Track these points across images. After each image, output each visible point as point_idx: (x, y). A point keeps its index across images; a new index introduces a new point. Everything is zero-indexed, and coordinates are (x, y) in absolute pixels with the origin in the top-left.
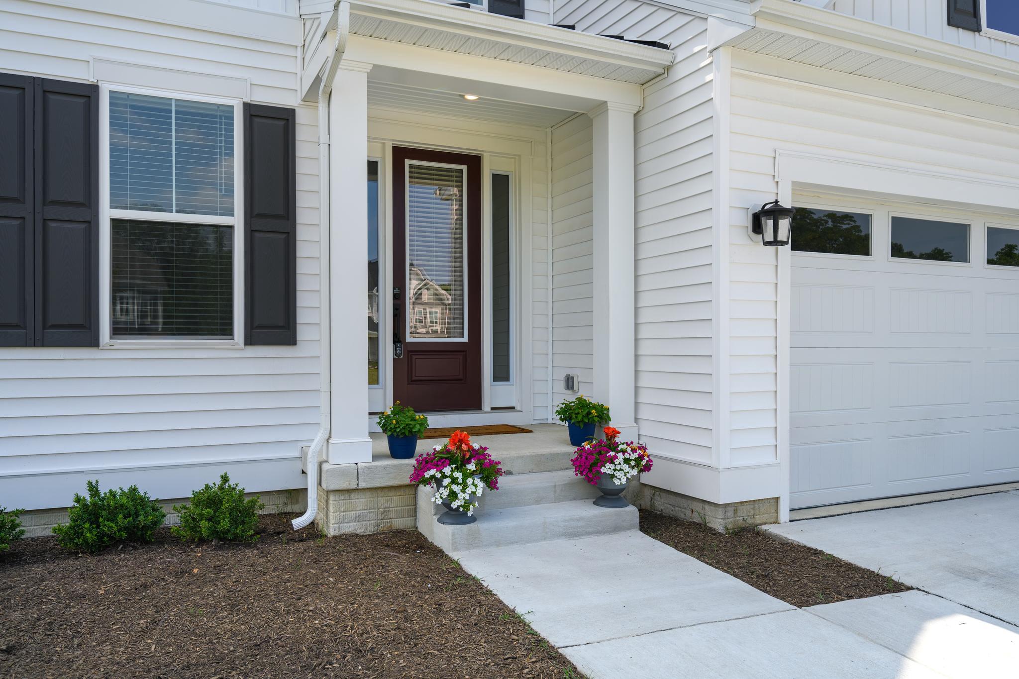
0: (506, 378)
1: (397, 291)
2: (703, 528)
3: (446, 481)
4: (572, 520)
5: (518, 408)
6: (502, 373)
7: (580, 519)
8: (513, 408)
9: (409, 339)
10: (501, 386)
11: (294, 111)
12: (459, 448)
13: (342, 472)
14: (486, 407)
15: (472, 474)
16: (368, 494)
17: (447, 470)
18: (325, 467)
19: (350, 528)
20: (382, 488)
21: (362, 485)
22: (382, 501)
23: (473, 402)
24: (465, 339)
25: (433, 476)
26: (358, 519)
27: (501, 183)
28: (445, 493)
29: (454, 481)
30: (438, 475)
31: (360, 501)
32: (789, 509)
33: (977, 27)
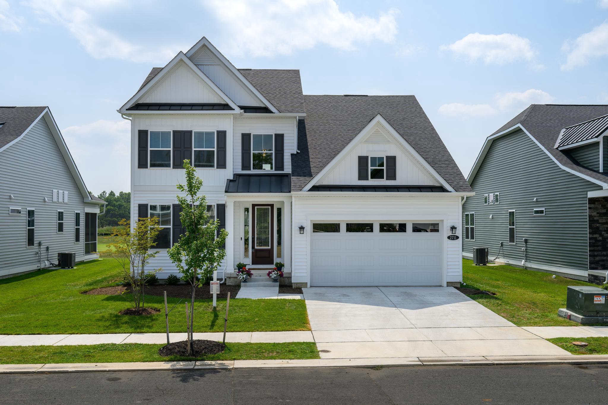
0: (280, 257)
4: (264, 284)
6: (278, 255)
7: (266, 284)
9: (256, 248)
10: (279, 259)
11: (225, 204)
14: (275, 264)
16: (233, 278)
18: (226, 273)
20: (235, 277)
21: (232, 276)
23: (272, 263)
24: (269, 248)
26: (231, 282)
27: (279, 210)
29: (241, 275)
31: (232, 279)
32: (310, 285)
33: (368, 179)
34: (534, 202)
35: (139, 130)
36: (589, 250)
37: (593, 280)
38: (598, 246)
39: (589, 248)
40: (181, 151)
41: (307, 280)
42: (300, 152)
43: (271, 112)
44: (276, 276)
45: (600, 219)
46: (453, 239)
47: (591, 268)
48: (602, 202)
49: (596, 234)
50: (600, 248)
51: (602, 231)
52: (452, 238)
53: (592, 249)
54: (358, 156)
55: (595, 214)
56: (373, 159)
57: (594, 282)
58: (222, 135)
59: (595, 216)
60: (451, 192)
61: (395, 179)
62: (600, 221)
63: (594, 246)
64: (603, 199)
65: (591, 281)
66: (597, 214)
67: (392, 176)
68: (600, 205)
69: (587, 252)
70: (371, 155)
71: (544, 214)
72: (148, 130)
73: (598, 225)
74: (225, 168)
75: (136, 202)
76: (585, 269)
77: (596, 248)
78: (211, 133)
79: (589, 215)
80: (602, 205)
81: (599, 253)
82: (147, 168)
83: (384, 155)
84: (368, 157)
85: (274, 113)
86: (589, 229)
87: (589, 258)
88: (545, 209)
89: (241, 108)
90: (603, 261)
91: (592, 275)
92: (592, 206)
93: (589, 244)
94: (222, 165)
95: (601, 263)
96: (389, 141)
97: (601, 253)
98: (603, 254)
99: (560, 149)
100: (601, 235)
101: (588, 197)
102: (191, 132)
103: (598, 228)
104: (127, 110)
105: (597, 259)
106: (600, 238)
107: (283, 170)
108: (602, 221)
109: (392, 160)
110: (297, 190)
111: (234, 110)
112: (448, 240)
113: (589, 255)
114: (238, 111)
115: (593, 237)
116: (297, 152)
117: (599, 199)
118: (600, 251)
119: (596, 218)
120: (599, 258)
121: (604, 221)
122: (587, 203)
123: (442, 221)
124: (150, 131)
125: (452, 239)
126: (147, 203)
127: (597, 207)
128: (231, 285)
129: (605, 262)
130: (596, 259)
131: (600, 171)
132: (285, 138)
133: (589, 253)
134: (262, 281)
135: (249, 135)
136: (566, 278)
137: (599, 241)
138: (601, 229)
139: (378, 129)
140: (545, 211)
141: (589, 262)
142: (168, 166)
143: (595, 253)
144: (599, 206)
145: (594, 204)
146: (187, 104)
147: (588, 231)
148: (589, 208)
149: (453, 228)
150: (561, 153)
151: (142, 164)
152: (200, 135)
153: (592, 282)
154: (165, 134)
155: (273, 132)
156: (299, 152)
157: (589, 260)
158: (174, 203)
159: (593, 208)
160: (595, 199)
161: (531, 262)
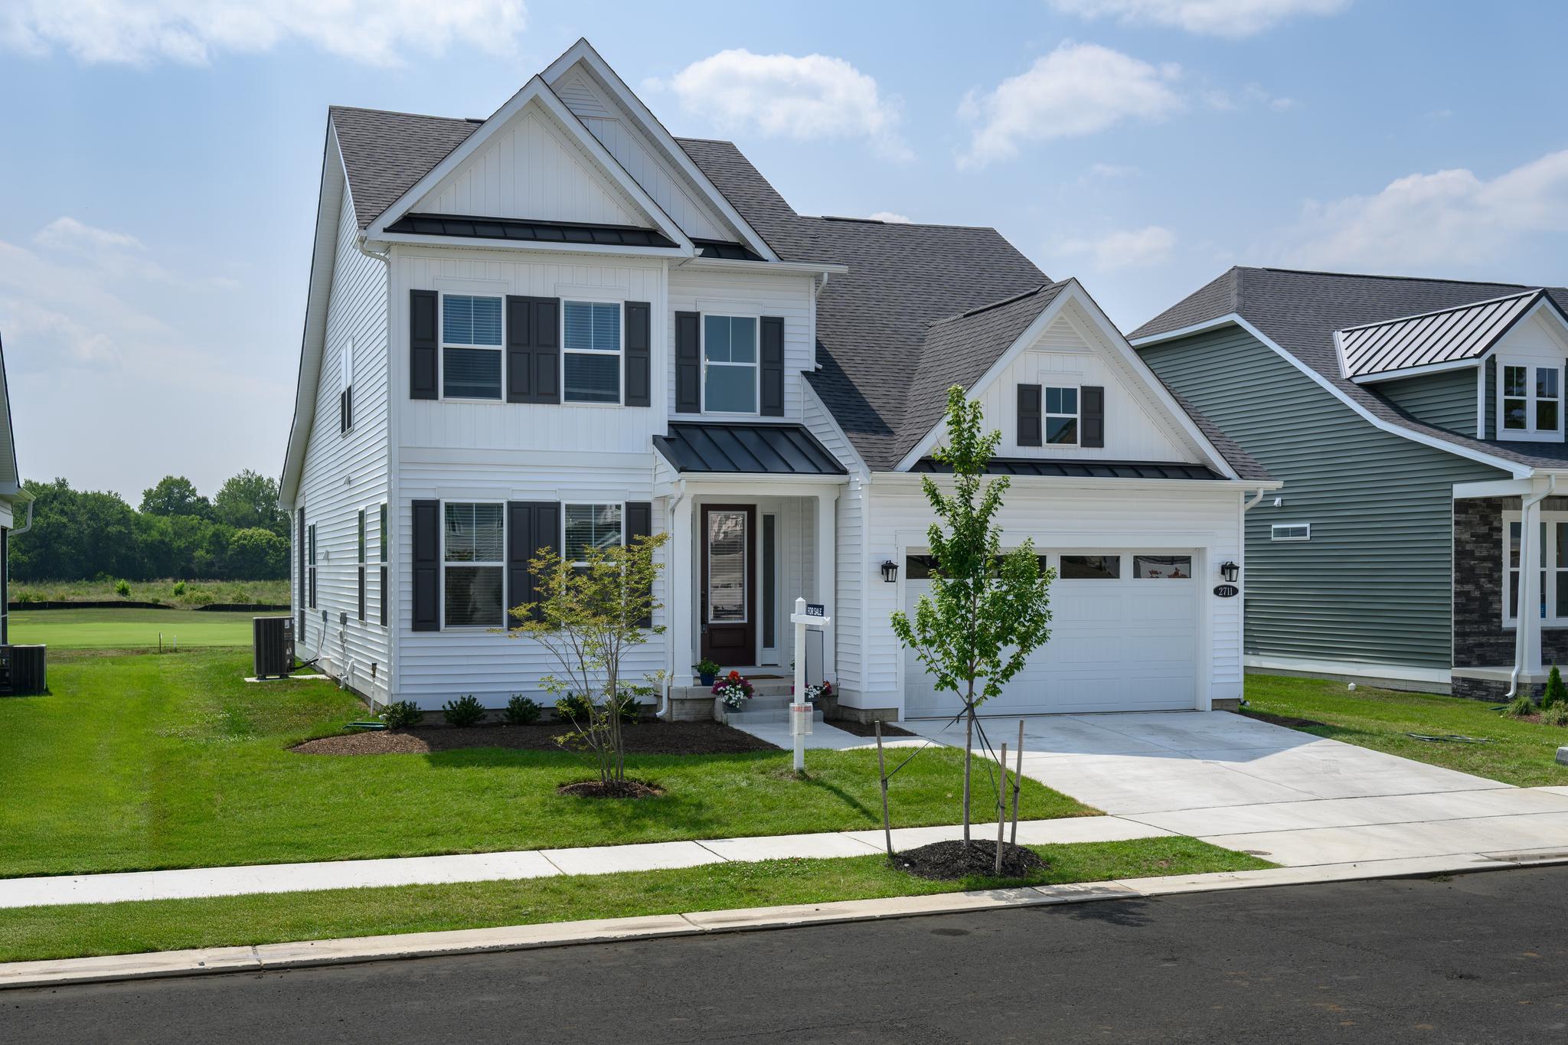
0: (772, 645)
1: (703, 592)
2: (858, 723)
3: (727, 692)
5: (779, 665)
6: (769, 642)
8: (776, 665)
9: (710, 622)
10: (768, 650)
11: (650, 503)
12: (734, 678)
13: (680, 691)
14: (759, 664)
15: (739, 690)
16: (691, 701)
17: (728, 687)
18: (671, 688)
19: (683, 717)
20: (697, 699)
21: (689, 697)
22: (698, 706)
23: (751, 661)
24: (746, 621)
25: (721, 690)
26: (686, 714)
27: (769, 520)
28: (727, 697)
29: (731, 692)
30: (724, 689)
31: (688, 705)
32: (905, 715)
33: (1040, 444)
34: (1275, 507)
35: (411, 291)
36: (1455, 621)
37: (1468, 690)
38: (1472, 612)
39: (1455, 617)
40: (529, 354)
41: (897, 701)
42: (823, 369)
43: (757, 258)
44: (819, 692)
45: (1477, 547)
46: (1226, 596)
47: (1460, 664)
48: (1480, 509)
49: (1467, 583)
50: (1475, 616)
51: (1480, 576)
52: (1223, 592)
53: (1460, 618)
54: (1018, 385)
55: (1466, 536)
56: (1053, 393)
57: (1470, 695)
58: (638, 314)
59: (1467, 542)
60: (1229, 479)
61: (1101, 445)
62: (1477, 554)
63: (1465, 612)
64: (1484, 502)
65: (1460, 694)
66: (1471, 537)
67: (1095, 437)
68: (1478, 517)
69: (1450, 626)
70: (1047, 383)
71: (1308, 537)
72: (437, 292)
73: (1472, 562)
74: (648, 405)
75: (405, 494)
76: (1445, 665)
77: (1467, 616)
78: (609, 308)
79: (1455, 539)
80: (1481, 516)
81: (1473, 628)
82: (437, 399)
83: (1075, 383)
84: (1039, 387)
85: (767, 261)
86: (1456, 572)
87: (1455, 640)
88: (1311, 524)
89: (698, 243)
90: (1481, 645)
91: (1464, 680)
92: (1463, 517)
93: (1455, 607)
94: (639, 396)
95: (1478, 651)
96: (1087, 349)
97: (1478, 628)
98: (1481, 629)
99: (1357, 380)
100: (1479, 587)
101: (1455, 497)
102: (554, 302)
103: (1472, 569)
104: (386, 230)
105: (1471, 641)
106: (1477, 594)
107: (782, 414)
108: (1481, 552)
109: (1094, 397)
110: (881, 469)
111: (678, 246)
112: (1216, 596)
113: (1455, 632)
114: (688, 250)
115: (1462, 590)
116: (816, 369)
117: (1476, 502)
118: (1476, 622)
119: (1468, 547)
120: (1474, 640)
121: (1485, 554)
122: (1451, 511)
123: (1201, 551)
124: (444, 296)
125: (1223, 596)
126: (437, 498)
127: (1471, 521)
128: (687, 720)
129: (1485, 649)
130: (1468, 642)
131: (1479, 437)
132: (787, 329)
133: (1455, 627)
134: (775, 708)
135: (696, 316)
136: (1379, 688)
137: (1475, 599)
138: (1478, 571)
139: (1064, 316)
140: (1311, 531)
141: (1455, 650)
142: (495, 394)
143: (1467, 627)
144: (1476, 518)
145: (1466, 512)
146: (547, 224)
147: (1453, 576)
148: (1455, 524)
149: (1227, 569)
150: (1361, 391)
151: (422, 387)
152: (579, 310)
153: (1464, 695)
154: (486, 305)
155: (755, 312)
156: (820, 366)
157: (1455, 644)
158: (511, 499)
159: (1464, 523)
160: (1467, 501)
161: (1261, 653)
